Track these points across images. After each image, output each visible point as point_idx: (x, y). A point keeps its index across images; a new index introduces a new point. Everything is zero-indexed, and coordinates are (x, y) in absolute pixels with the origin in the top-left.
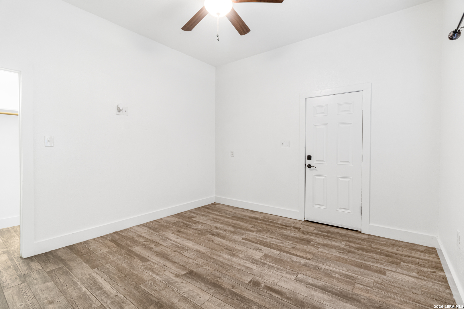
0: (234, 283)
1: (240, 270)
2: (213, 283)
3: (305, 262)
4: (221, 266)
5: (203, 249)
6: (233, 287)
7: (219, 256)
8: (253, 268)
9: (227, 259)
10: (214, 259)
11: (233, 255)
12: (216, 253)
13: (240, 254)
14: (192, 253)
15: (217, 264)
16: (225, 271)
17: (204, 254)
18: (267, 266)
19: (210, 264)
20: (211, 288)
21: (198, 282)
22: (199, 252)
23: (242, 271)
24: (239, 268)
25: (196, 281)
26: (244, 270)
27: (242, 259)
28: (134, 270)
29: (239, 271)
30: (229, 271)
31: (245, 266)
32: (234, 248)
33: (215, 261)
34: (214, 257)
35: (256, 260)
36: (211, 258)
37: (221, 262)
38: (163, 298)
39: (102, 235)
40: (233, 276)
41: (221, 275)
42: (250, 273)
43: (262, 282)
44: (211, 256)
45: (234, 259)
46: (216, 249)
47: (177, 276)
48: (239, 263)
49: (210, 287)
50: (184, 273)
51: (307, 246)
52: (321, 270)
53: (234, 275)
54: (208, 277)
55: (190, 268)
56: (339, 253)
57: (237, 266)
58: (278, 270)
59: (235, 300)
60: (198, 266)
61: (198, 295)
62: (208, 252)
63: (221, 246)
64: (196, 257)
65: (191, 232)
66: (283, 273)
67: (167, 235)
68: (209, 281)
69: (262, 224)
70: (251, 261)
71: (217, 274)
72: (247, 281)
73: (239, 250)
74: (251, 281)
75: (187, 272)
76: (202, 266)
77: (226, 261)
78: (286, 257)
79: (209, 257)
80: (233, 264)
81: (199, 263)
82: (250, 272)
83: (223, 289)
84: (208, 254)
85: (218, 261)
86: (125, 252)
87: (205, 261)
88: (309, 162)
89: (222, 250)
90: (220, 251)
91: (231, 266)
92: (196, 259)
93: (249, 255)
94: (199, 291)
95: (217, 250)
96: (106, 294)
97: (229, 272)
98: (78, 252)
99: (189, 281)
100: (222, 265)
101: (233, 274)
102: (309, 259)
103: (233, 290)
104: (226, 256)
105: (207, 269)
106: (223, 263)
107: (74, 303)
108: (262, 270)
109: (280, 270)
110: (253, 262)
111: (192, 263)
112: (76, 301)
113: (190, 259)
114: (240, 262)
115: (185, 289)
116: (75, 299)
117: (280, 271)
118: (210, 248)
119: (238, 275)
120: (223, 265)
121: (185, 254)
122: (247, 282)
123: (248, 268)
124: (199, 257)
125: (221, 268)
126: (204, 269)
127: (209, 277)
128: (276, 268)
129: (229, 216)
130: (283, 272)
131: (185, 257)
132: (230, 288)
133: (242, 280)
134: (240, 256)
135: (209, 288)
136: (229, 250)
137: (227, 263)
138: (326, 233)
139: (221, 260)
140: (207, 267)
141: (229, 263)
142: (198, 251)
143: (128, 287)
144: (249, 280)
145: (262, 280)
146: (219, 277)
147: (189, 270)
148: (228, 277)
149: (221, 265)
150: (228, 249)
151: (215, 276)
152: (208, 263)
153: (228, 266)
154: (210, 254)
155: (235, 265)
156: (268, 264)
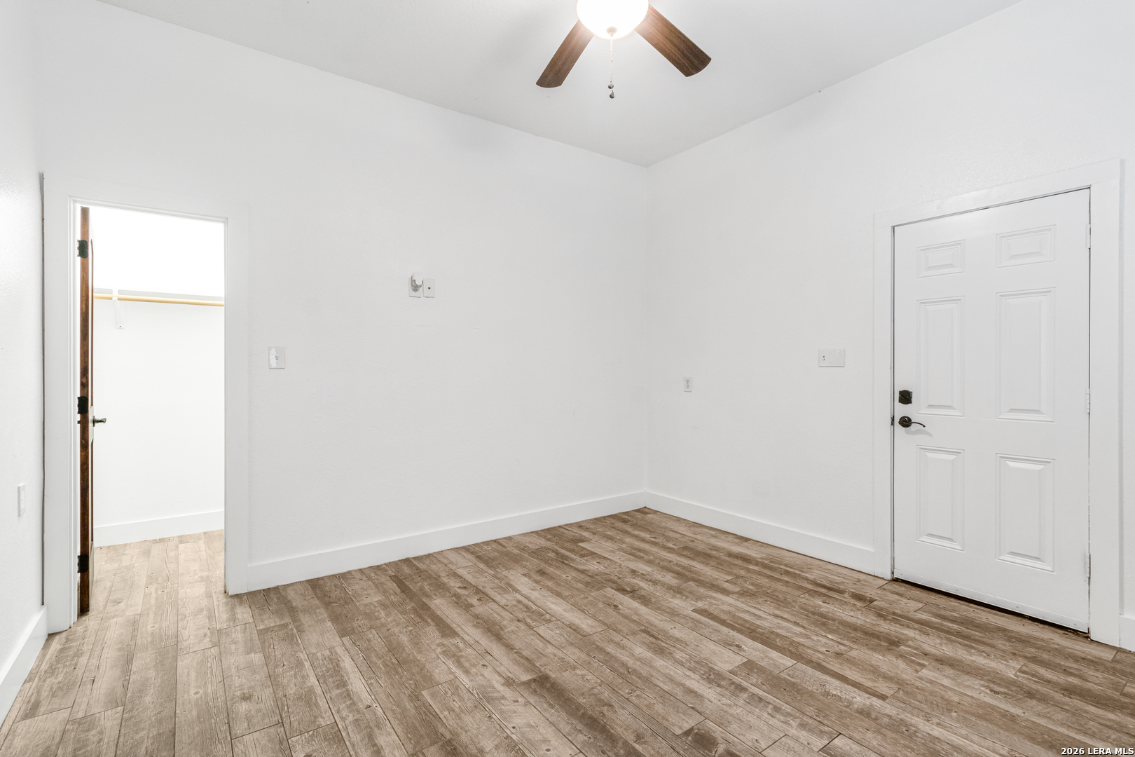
0: (643, 727)
1: (668, 696)
2: (591, 717)
3: (868, 702)
4: (621, 675)
5: (586, 624)
6: (639, 738)
7: (623, 648)
8: (705, 695)
9: (639, 659)
10: (608, 653)
11: (660, 651)
12: (617, 638)
13: (677, 651)
14: (558, 632)
15: (613, 670)
16: (627, 691)
17: (585, 636)
18: (745, 695)
19: (595, 665)
20: (580, 731)
21: (553, 708)
22: (575, 629)
23: (672, 698)
24: (666, 688)
25: (550, 704)
26: (680, 695)
27: (682, 664)
28: (420, 652)
29: (664, 696)
30: (638, 693)
31: (683, 685)
32: (665, 633)
33: (609, 660)
34: (610, 649)
35: (719, 675)
36: (601, 650)
37: (624, 665)
38: (464, 733)
39: (380, 564)
40: (645, 709)
41: (614, 700)
42: (693, 708)
43: (720, 740)
44: (601, 645)
45: (660, 662)
46: (619, 627)
47: (509, 682)
48: (671, 676)
49: (580, 727)
50: (525, 677)
51: (884, 656)
52: (917, 737)
53: (648, 706)
54: (581, 700)
55: (543, 669)
56: (993, 694)
57: (663, 682)
58: (778, 712)
60: (565, 665)
61: (545, 741)
62: (597, 634)
63: (635, 621)
64: (564, 641)
65: (570, 578)
66: (789, 724)
67: (512, 578)
68: (582, 711)
69: (759, 575)
70: (703, 674)
71: (606, 695)
72: (680, 728)
73: (677, 639)
74: (691, 730)
75: (535, 676)
76: (574, 668)
77: (638, 663)
78: (811, 678)
79: (597, 646)
80: (654, 674)
81: (567, 659)
82: (695, 704)
83: (612, 739)
84: (596, 638)
85: (617, 660)
86: (413, 607)
87: (584, 656)
88: (902, 410)
89: (634, 633)
90: (627, 635)
91: (646, 680)
92: (563, 647)
93: (704, 656)
94: (548, 732)
95: (621, 630)
96: (351, 699)
97: (637, 696)
98: (325, 595)
99: (532, 701)
100: (623, 674)
101: (646, 702)
102: (883, 697)
103: (637, 746)
104: (640, 651)
105: (583, 676)
106: (628, 669)
107: (286, 708)
108: (730, 706)
109: (782, 714)
110: (708, 678)
111: (552, 657)
112: (290, 703)
113: (549, 645)
114: (672, 673)
115: (518, 721)
116: (289, 699)
117: (782, 718)
118: (604, 624)
119: (659, 708)
120: (626, 673)
121: (542, 630)
122: (679, 732)
123: (690, 691)
124: (572, 644)
125: (621, 681)
126: (577, 675)
127: (585, 700)
128: (770, 706)
129: (673, 546)
130: (791, 722)
131: (540, 638)
132: (630, 738)
133: (666, 723)
134: (679, 655)
135: (575, 729)
136: (652, 636)
137: (638, 669)
138: (961, 623)
139: (625, 658)
140: (585, 672)
141: (644, 671)
142: (574, 628)
143: (398, 690)
144: (687, 727)
145: (722, 733)
146: (610, 706)
147: (541, 672)
148: (631, 709)
149: (621, 673)
150: (649, 632)
151: (600, 700)
152: (589, 663)
153: (639, 678)
154: (600, 639)
155: (658, 679)
156: (751, 691)
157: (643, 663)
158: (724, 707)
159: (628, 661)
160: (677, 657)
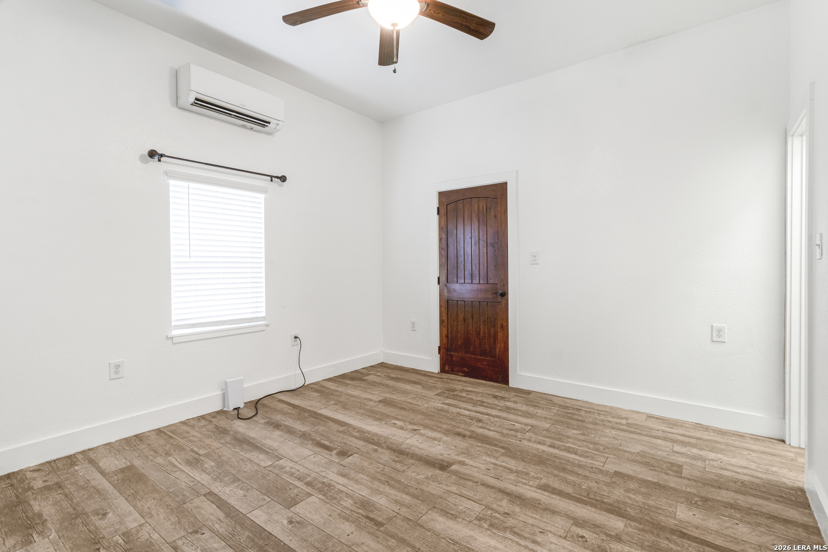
0: (374, 455)
1: (360, 471)
2: (404, 454)
4: (393, 479)
5: (440, 523)
6: (376, 451)
7: (396, 502)
8: (335, 475)
9: (381, 493)
10: (407, 494)
11: (365, 504)
12: (404, 511)
13: (349, 506)
15: (399, 482)
16: (386, 470)
17: (434, 507)
18: (308, 481)
19: (413, 483)
21: (426, 455)
22: (445, 513)
23: (357, 470)
24: (361, 475)
25: (429, 456)
26: (352, 473)
27: (348, 495)
29: (362, 470)
30: (379, 470)
31: (349, 479)
32: (360, 527)
33: (404, 489)
34: (407, 499)
35: (320, 491)
36: (414, 496)
37: (393, 487)
40: (374, 462)
41: (393, 464)
42: (345, 467)
43: (334, 455)
44: (415, 500)
45: (365, 493)
46: (406, 526)
47: (462, 463)
48: (357, 484)
49: (407, 450)
50: (454, 467)
52: (217, 472)
53: (372, 464)
54: (412, 461)
55: (448, 474)
57: (363, 479)
58: (293, 473)
59: (376, 439)
60: (434, 479)
61: (421, 443)
62: (424, 512)
63: (392, 537)
64: (449, 499)
68: (409, 456)
70: (332, 489)
71: (399, 466)
72: (354, 457)
73: (348, 520)
74: (348, 457)
75: (449, 469)
76: (427, 478)
77: (381, 489)
79: (418, 499)
80: (369, 483)
81: (435, 484)
82: (343, 469)
83: (389, 448)
84: (423, 508)
85: (398, 490)
87: (425, 488)
89: (390, 519)
90: (395, 516)
91: (374, 478)
92: (445, 493)
93: (328, 506)
94: (421, 446)
95: (403, 521)
97: (379, 468)
99: (440, 456)
100: (391, 480)
101: (373, 466)
103: (376, 447)
104: (381, 501)
105: (418, 474)
106: (389, 484)
108: (321, 471)
109: (290, 472)
110: (330, 487)
111: (448, 483)
113: (458, 492)
114: (356, 486)
115: (440, 447)
117: (292, 470)
118: (422, 526)
119: (365, 464)
120: (390, 481)
121: (477, 508)
122: (355, 455)
123: (344, 475)
124: (440, 497)
125: (392, 475)
126: (422, 474)
127: (410, 461)
128: (295, 476)
130: (288, 469)
131: (470, 498)
132: (380, 450)
133: (362, 457)
134: (348, 503)
135: (409, 449)
136: (372, 520)
137: (381, 485)
139: (393, 492)
140: (418, 477)
141: (376, 484)
142: (449, 515)
144: (351, 458)
145: (332, 459)
146: (395, 461)
147: (448, 472)
148: (382, 461)
149: (393, 480)
150: (375, 524)
151: (401, 463)
152: (418, 484)
153: (379, 479)
154: (420, 507)
155: (366, 480)
156: (302, 483)
157: (378, 490)
158: (325, 470)
159: (390, 490)
160: (350, 501)
